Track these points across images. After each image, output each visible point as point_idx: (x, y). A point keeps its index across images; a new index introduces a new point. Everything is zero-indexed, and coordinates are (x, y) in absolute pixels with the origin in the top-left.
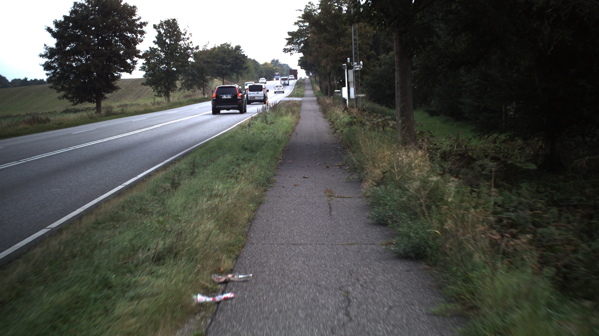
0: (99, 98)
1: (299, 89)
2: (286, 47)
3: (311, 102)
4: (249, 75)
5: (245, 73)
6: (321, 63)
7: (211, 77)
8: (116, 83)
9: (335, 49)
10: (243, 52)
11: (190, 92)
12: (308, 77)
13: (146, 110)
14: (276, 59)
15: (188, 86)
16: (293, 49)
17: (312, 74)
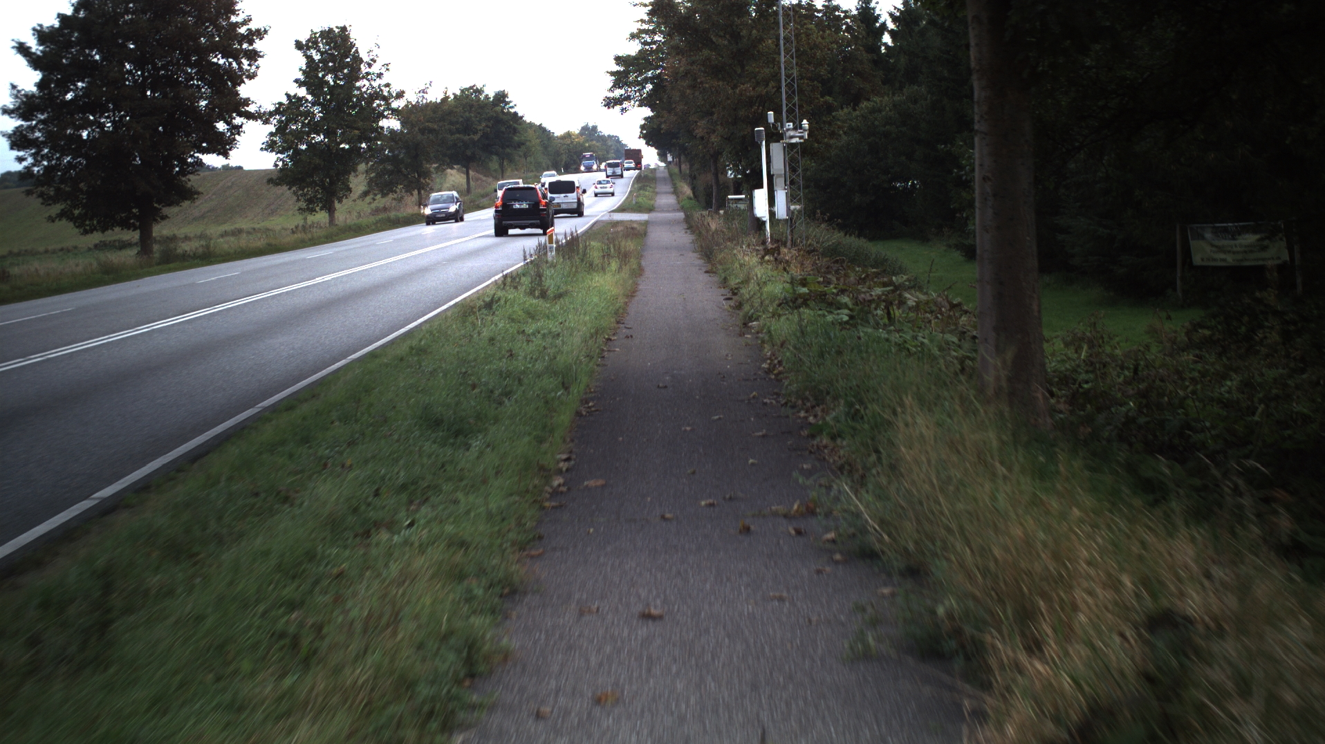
0: (146, 218)
1: (641, 192)
2: (611, 95)
3: (671, 223)
4: (528, 159)
5: (520, 156)
6: (694, 130)
7: (441, 165)
8: (189, 180)
9: (732, 89)
10: (512, 107)
11: (387, 201)
12: (663, 164)
13: (270, 245)
14: (590, 125)
15: (382, 184)
16: (628, 98)
17: (673, 158)
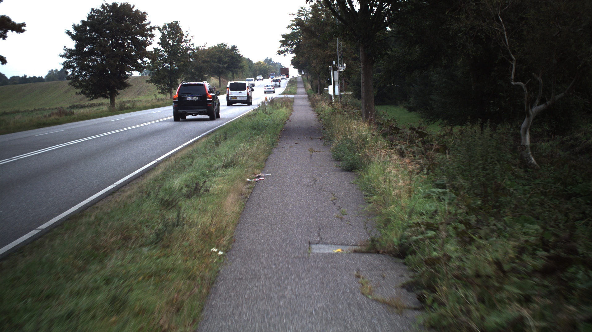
1: (291, 87)
2: (280, 49)
3: (302, 98)
5: (240, 72)
7: (209, 75)
8: (128, 81)
9: (324, 52)
10: (238, 52)
12: (300, 76)
14: (269, 58)
16: (287, 51)
17: (305, 73)
